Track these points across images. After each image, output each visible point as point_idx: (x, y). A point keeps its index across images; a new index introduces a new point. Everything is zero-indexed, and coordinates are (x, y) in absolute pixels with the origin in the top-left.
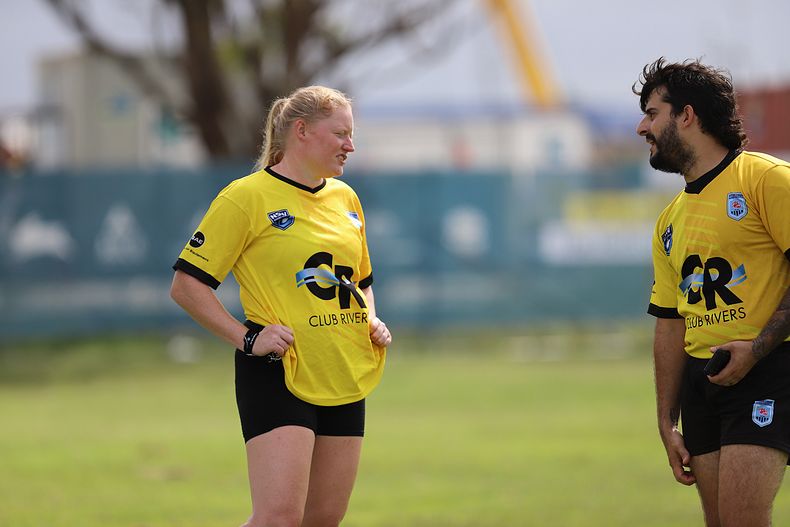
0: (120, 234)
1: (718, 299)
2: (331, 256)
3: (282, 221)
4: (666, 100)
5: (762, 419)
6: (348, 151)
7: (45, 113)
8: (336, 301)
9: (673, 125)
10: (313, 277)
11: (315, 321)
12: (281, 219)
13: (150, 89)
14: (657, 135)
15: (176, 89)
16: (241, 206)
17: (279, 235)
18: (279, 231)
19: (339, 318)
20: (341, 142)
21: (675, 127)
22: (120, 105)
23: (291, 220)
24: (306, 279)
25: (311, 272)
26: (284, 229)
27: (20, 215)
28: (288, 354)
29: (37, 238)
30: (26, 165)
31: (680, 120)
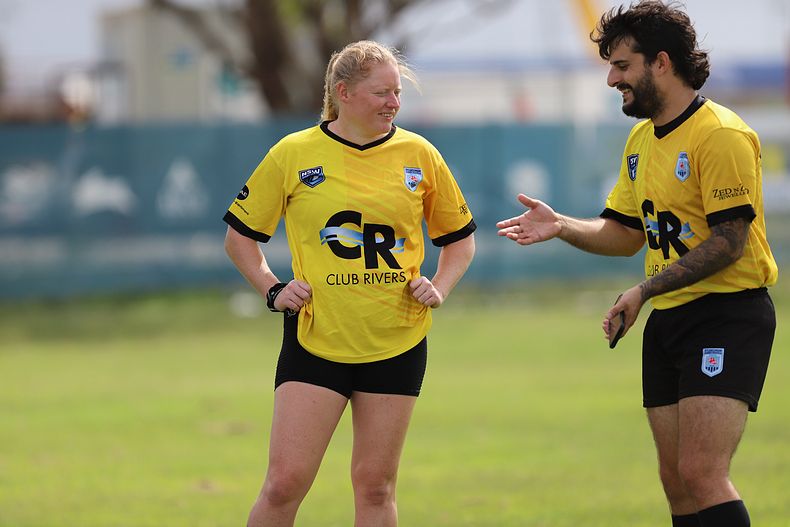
0: (181, 188)
1: (672, 251)
2: (360, 215)
3: (312, 178)
4: (636, 50)
5: (711, 369)
6: (391, 108)
7: (106, 68)
8: (362, 260)
9: (649, 74)
10: (336, 236)
11: (332, 280)
12: (313, 176)
13: (212, 44)
14: (633, 84)
15: (237, 43)
16: (278, 163)
17: (307, 192)
18: (308, 188)
19: (361, 277)
20: (383, 100)
21: (651, 75)
22: (182, 59)
23: (322, 178)
24: (327, 237)
25: (333, 230)
26: (312, 186)
27: (82, 170)
28: (303, 310)
29: (98, 193)
30: (88, 118)
31: (655, 68)
